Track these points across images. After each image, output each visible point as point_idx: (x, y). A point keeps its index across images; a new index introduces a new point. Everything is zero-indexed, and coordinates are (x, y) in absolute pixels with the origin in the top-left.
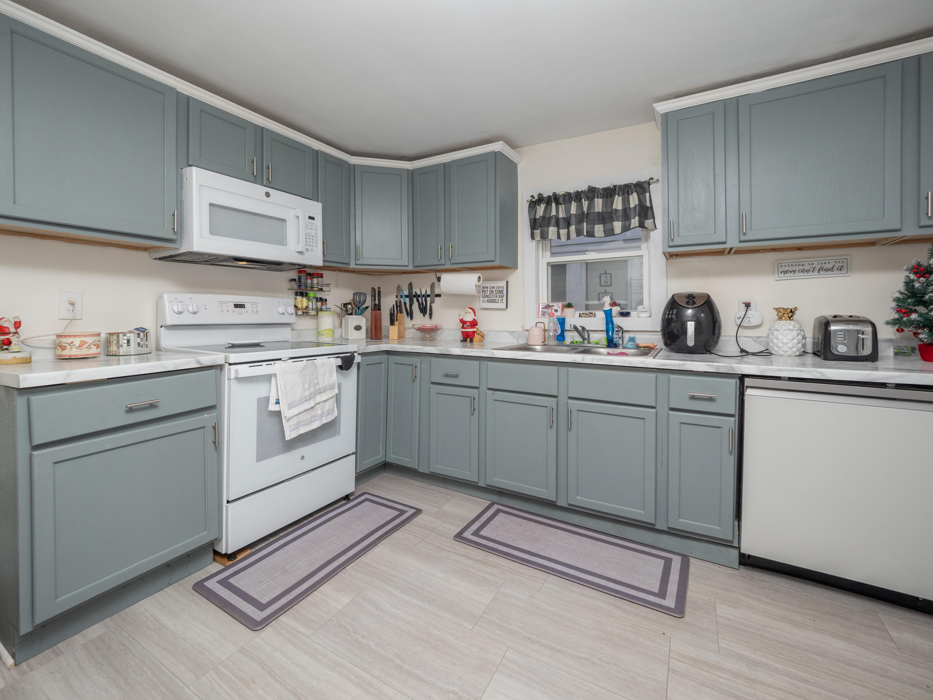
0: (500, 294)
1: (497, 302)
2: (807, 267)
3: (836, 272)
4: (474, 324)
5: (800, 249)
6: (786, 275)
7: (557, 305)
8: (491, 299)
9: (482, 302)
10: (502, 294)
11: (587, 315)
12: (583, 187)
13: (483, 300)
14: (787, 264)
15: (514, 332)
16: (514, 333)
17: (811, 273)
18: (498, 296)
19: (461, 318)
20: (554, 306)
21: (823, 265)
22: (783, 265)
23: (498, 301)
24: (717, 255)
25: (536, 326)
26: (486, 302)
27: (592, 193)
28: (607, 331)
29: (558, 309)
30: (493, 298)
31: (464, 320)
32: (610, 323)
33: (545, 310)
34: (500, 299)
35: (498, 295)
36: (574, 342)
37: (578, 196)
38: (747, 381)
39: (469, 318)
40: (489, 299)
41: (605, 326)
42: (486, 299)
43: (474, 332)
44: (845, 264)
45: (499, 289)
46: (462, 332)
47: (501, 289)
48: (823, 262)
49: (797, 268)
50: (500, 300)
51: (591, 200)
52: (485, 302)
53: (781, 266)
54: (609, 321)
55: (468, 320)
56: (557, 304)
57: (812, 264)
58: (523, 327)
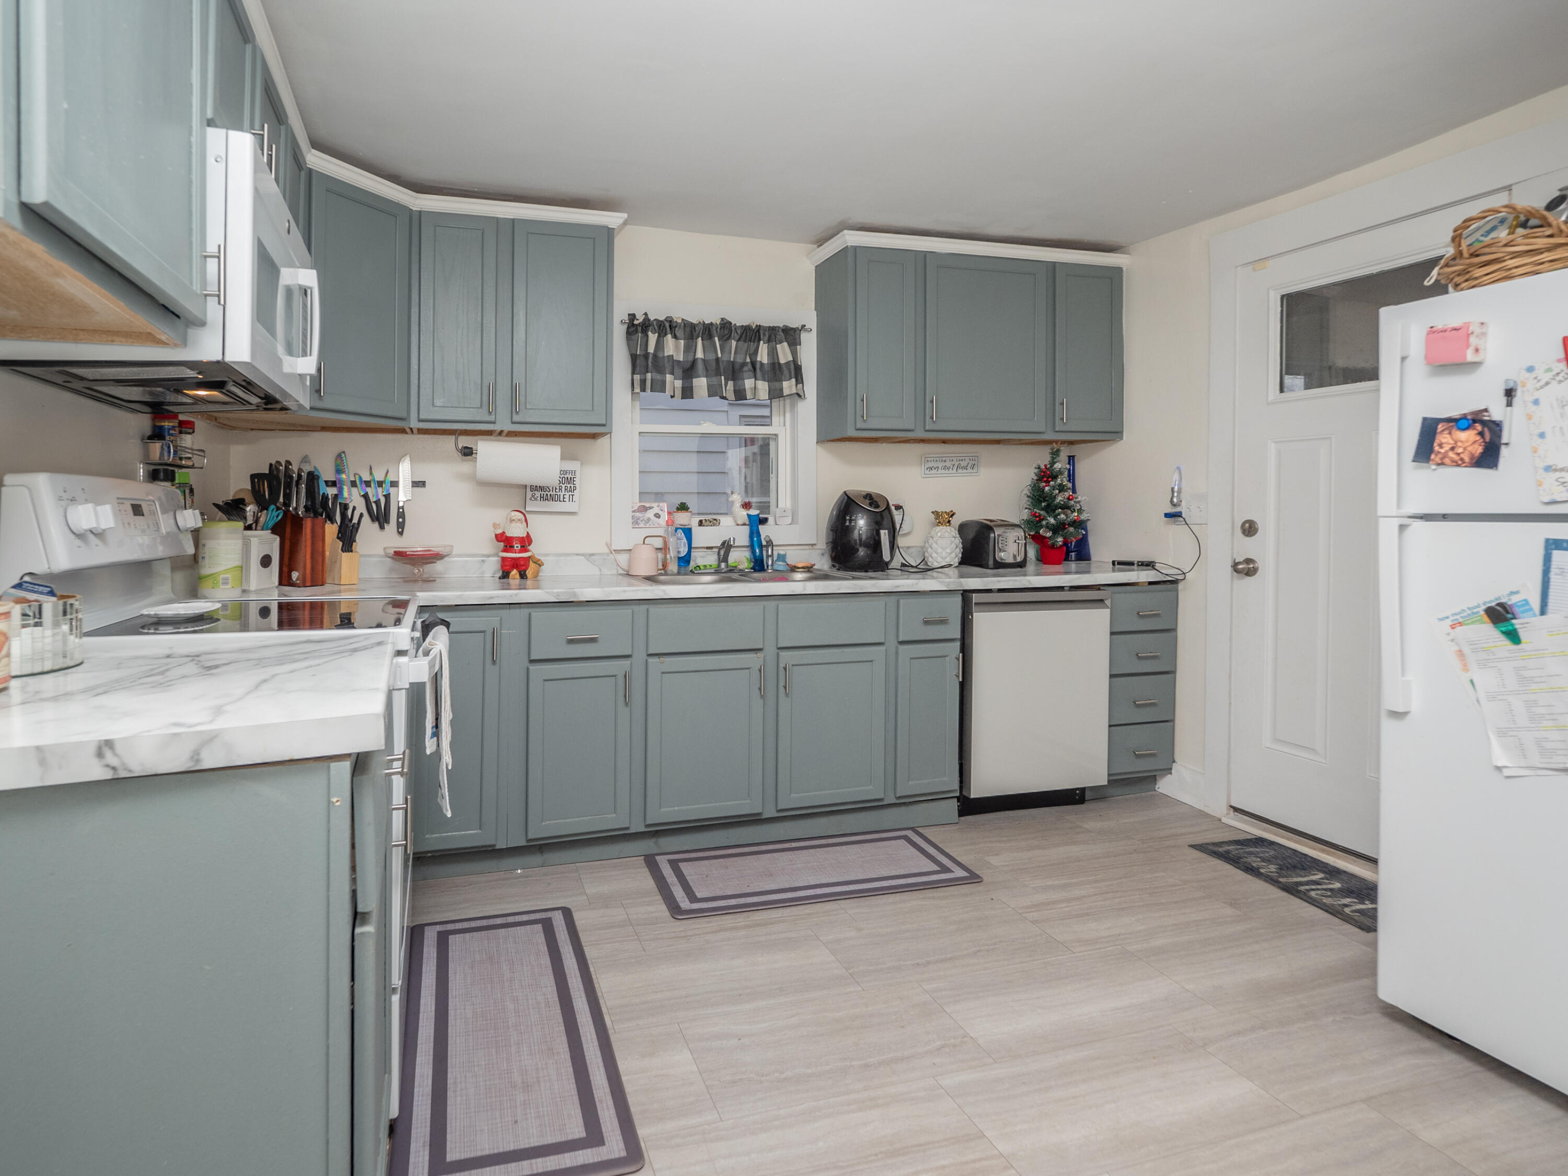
0: (569, 486)
1: (562, 499)
2: (948, 464)
3: (969, 470)
4: (526, 542)
5: (944, 442)
6: (932, 472)
7: (658, 506)
8: (549, 494)
9: (531, 499)
10: (572, 486)
11: (710, 522)
12: (712, 317)
13: (533, 496)
14: (932, 459)
15: (593, 555)
16: (593, 557)
17: (951, 471)
18: (563, 489)
19: (499, 531)
20: (653, 507)
21: (961, 462)
22: (929, 459)
23: (564, 498)
24: (871, 442)
25: (644, 543)
26: (539, 498)
27: (726, 329)
28: (752, 546)
29: (660, 513)
30: (554, 493)
31: (509, 534)
32: (755, 535)
33: (638, 514)
34: (568, 494)
35: (563, 486)
36: (701, 567)
37: (707, 331)
38: (975, 598)
39: (516, 531)
40: (545, 493)
41: (748, 539)
42: (538, 494)
43: (529, 557)
44: (976, 462)
45: (566, 476)
46: (504, 559)
47: (571, 476)
48: (962, 458)
49: (940, 465)
50: (567, 497)
51: (725, 339)
52: (536, 499)
53: (928, 461)
54: (755, 531)
55: (515, 535)
56: (657, 504)
57: (952, 460)
58: (608, 545)
